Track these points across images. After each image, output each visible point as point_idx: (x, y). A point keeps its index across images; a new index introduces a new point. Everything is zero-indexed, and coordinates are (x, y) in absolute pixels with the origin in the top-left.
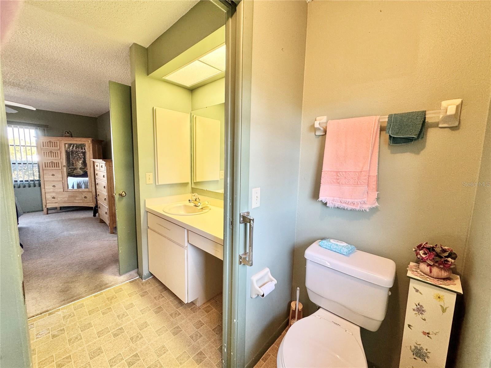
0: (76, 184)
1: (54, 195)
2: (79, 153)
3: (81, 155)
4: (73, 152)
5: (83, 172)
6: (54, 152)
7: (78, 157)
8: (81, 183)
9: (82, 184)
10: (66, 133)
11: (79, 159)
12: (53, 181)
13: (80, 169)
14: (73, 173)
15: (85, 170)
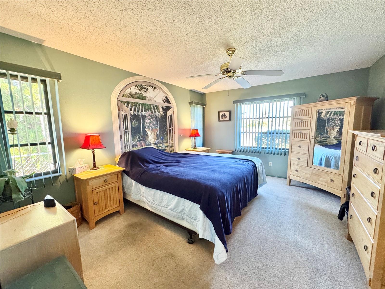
0: (325, 157)
1: (297, 168)
2: (336, 121)
3: (339, 122)
4: (329, 120)
5: (337, 141)
6: (304, 121)
7: (334, 125)
8: (331, 157)
9: (333, 158)
10: (321, 96)
11: (335, 126)
12: (299, 153)
13: (334, 138)
14: (326, 141)
15: (339, 139)
